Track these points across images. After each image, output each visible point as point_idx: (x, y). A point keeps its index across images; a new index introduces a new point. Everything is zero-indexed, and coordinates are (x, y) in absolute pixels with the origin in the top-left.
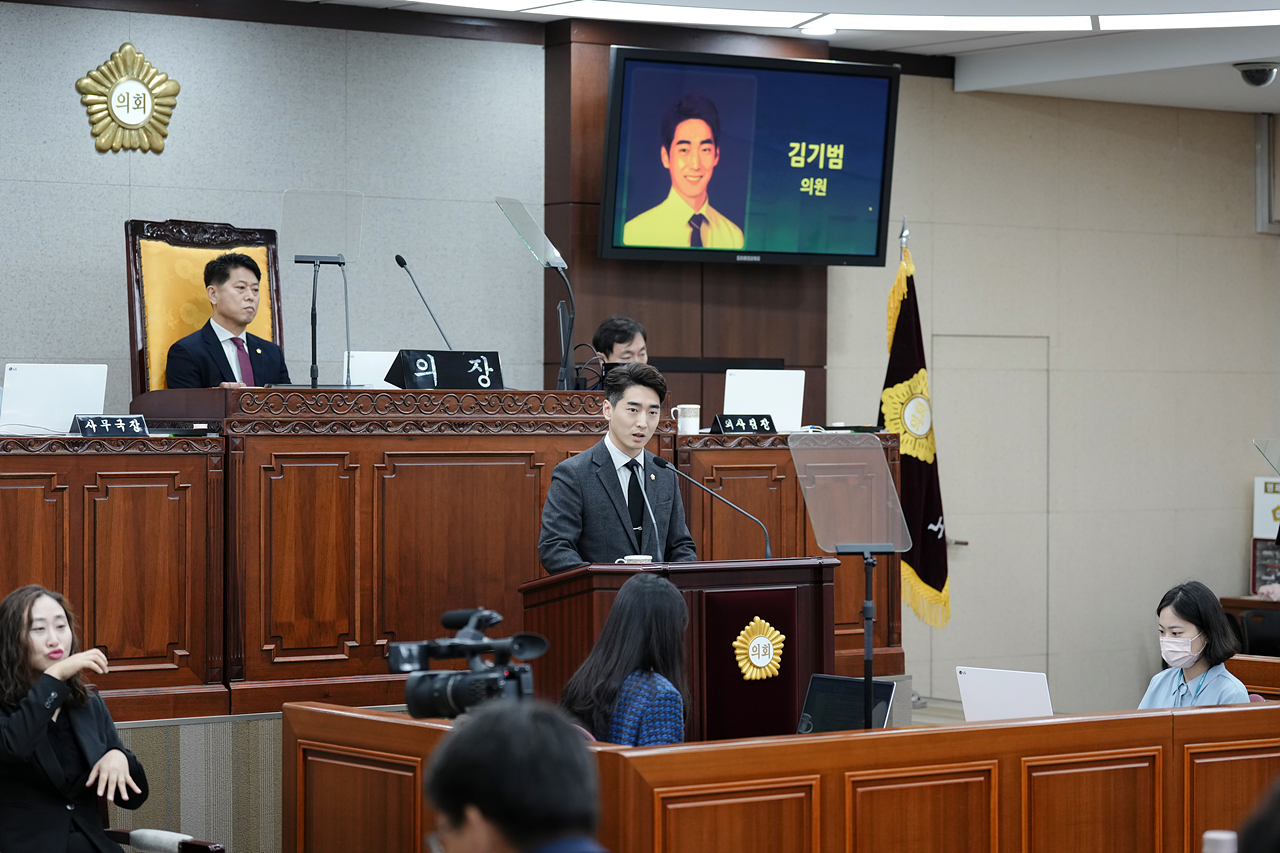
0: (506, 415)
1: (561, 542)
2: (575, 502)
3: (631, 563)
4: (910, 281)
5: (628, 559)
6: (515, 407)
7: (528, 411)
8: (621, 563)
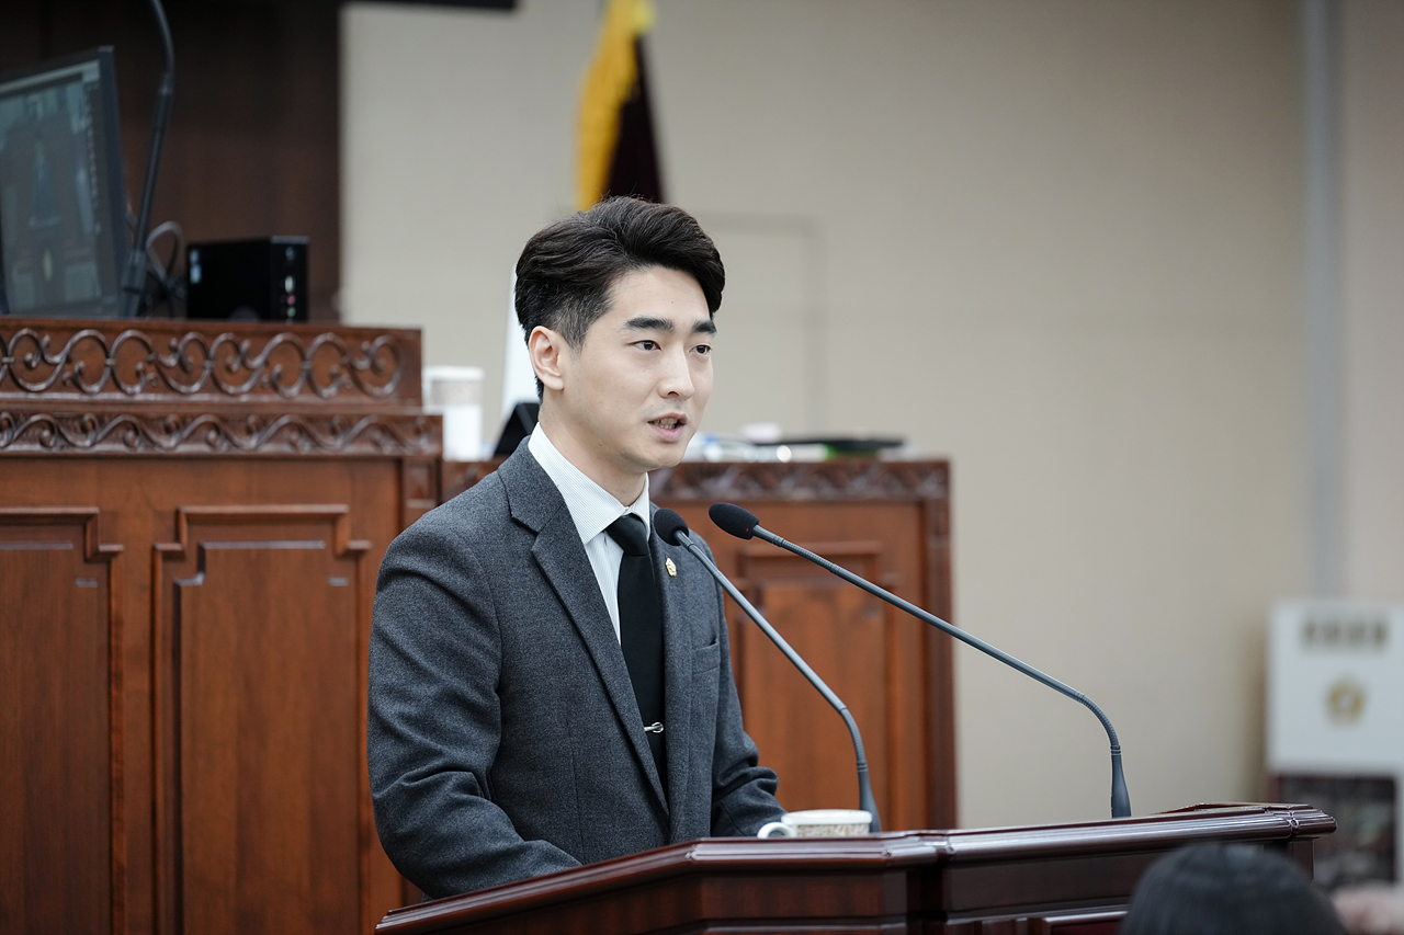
0: (21, 395)
1: (457, 776)
2: (480, 647)
3: (813, 834)
4: (639, 50)
5: (791, 822)
6: (44, 368)
7: (76, 383)
8: (778, 838)
